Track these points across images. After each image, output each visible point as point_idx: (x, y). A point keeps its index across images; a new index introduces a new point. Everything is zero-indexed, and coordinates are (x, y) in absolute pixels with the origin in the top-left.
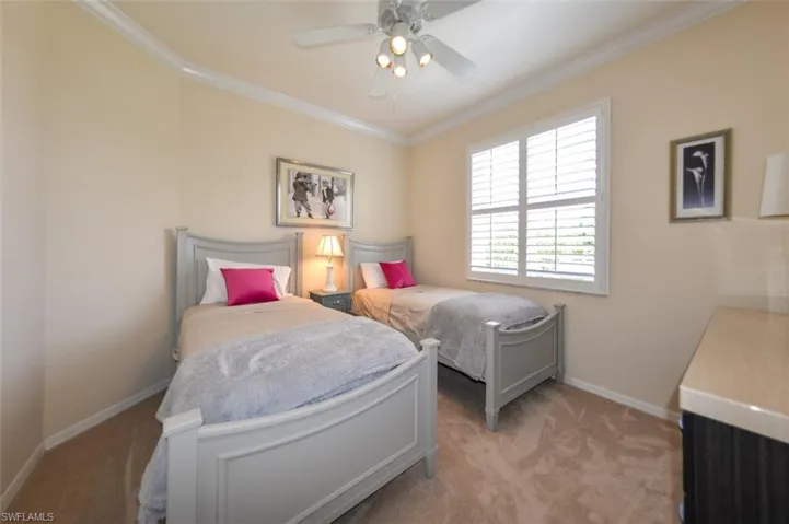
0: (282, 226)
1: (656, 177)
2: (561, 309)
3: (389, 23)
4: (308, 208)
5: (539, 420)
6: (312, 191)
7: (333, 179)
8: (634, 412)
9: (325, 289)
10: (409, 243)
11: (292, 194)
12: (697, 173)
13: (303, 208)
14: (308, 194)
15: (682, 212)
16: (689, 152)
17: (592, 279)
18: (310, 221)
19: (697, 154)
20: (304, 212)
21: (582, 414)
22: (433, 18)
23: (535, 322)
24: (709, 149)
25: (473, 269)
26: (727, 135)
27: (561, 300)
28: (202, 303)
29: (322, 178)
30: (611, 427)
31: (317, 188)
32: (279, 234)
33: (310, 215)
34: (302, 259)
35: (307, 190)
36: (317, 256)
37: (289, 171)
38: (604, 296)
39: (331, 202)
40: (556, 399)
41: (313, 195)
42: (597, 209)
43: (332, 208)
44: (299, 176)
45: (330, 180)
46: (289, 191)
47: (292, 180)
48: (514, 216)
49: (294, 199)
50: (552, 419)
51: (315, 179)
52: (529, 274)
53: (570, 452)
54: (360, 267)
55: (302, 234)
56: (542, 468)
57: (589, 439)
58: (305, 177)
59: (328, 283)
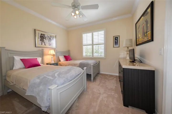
0: (37, 47)
1: (112, 41)
2: (99, 62)
3: (74, 7)
4: (44, 43)
5: (98, 79)
6: (45, 39)
7: (51, 36)
8: (110, 75)
9: (51, 62)
10: (69, 51)
11: (40, 39)
12: (116, 41)
13: (43, 43)
14: (44, 39)
15: (115, 46)
16: (115, 38)
17: (104, 56)
18: (45, 46)
19: (116, 38)
20: (43, 44)
21: (104, 77)
22: (83, 9)
23: (96, 64)
24: (117, 38)
25: (84, 56)
26: (119, 36)
27: (99, 60)
28: (13, 69)
29: (48, 36)
30: (108, 77)
31: (47, 38)
32: (36, 49)
33: (45, 45)
34: (44, 55)
35: (44, 38)
36: (48, 55)
37: (38, 33)
38: (105, 59)
39: (50, 42)
40: (100, 75)
41: (46, 40)
42: (104, 45)
43: (51, 43)
44: (41, 34)
45: (50, 36)
46: (39, 38)
47: (40, 36)
48: (91, 46)
49: (40, 40)
50: (100, 78)
51: (46, 36)
52: (94, 56)
53: (104, 82)
54: (58, 57)
55: (44, 49)
56: (101, 85)
57: (105, 80)
58: (43, 35)
59: (52, 61)
